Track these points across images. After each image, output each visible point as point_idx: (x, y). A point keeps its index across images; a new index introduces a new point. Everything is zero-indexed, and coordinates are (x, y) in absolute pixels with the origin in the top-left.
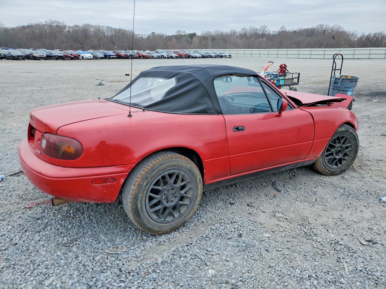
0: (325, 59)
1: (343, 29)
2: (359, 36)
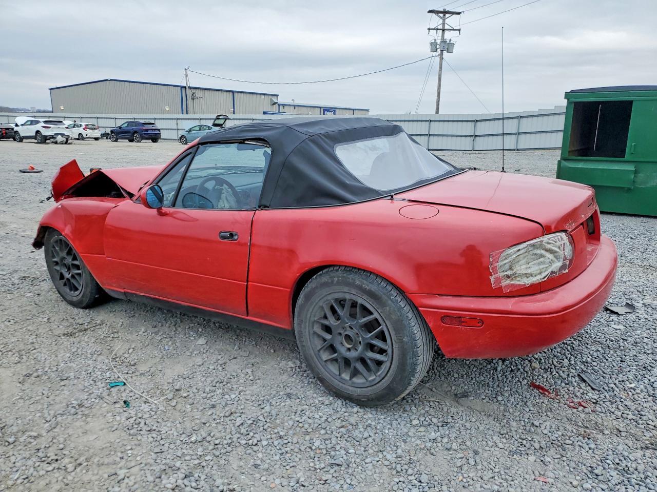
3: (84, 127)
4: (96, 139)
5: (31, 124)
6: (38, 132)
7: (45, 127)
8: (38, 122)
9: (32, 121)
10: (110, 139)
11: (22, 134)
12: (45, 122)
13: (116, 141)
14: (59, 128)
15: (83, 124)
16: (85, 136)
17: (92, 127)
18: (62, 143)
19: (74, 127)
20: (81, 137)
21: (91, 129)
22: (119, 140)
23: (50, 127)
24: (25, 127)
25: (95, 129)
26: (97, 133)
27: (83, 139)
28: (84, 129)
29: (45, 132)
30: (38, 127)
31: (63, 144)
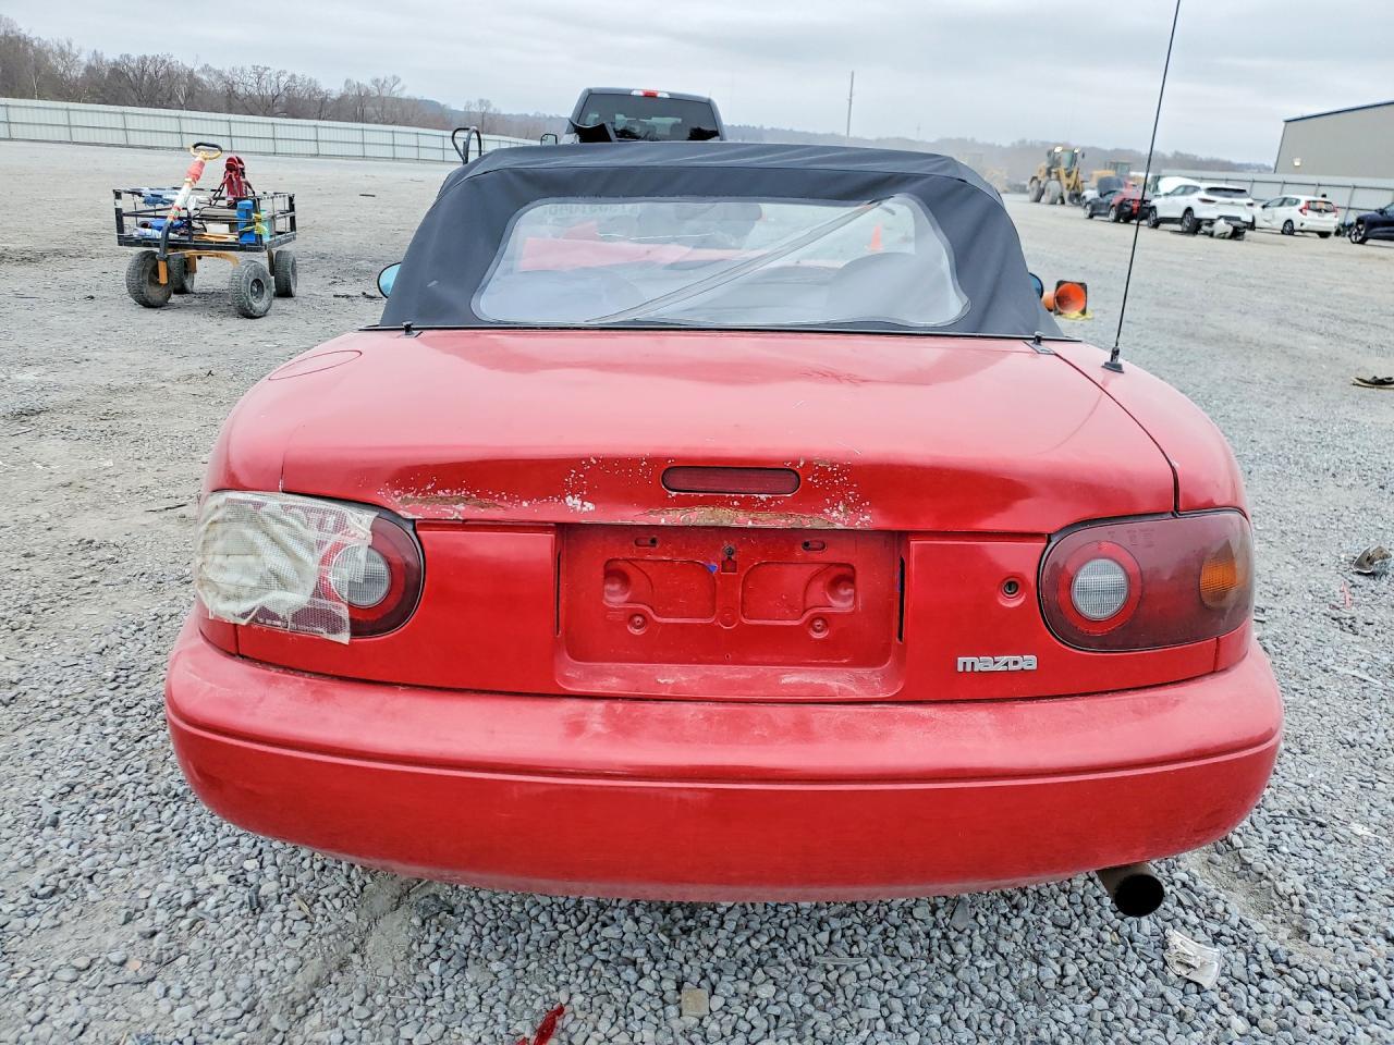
0: (17, 140)
1: (15, 29)
2: (84, 58)
3: (1302, 204)
4: (1324, 235)
5: (1183, 193)
6: (1189, 210)
7: (1205, 201)
8: (1196, 189)
9: (1186, 187)
10: (1350, 236)
11: (1161, 214)
12: (1211, 190)
13: (1362, 242)
14: (1232, 203)
15: (1303, 199)
16: (1297, 226)
17: (1324, 206)
18: (1223, 236)
19: (1281, 205)
20: (1289, 229)
21: (1319, 211)
22: (1369, 242)
23: (1213, 202)
24: (1171, 199)
25: (1326, 211)
26: (1330, 222)
27: (1291, 232)
28: (1301, 211)
29: (1202, 212)
30: (1192, 200)
31: (1223, 238)
